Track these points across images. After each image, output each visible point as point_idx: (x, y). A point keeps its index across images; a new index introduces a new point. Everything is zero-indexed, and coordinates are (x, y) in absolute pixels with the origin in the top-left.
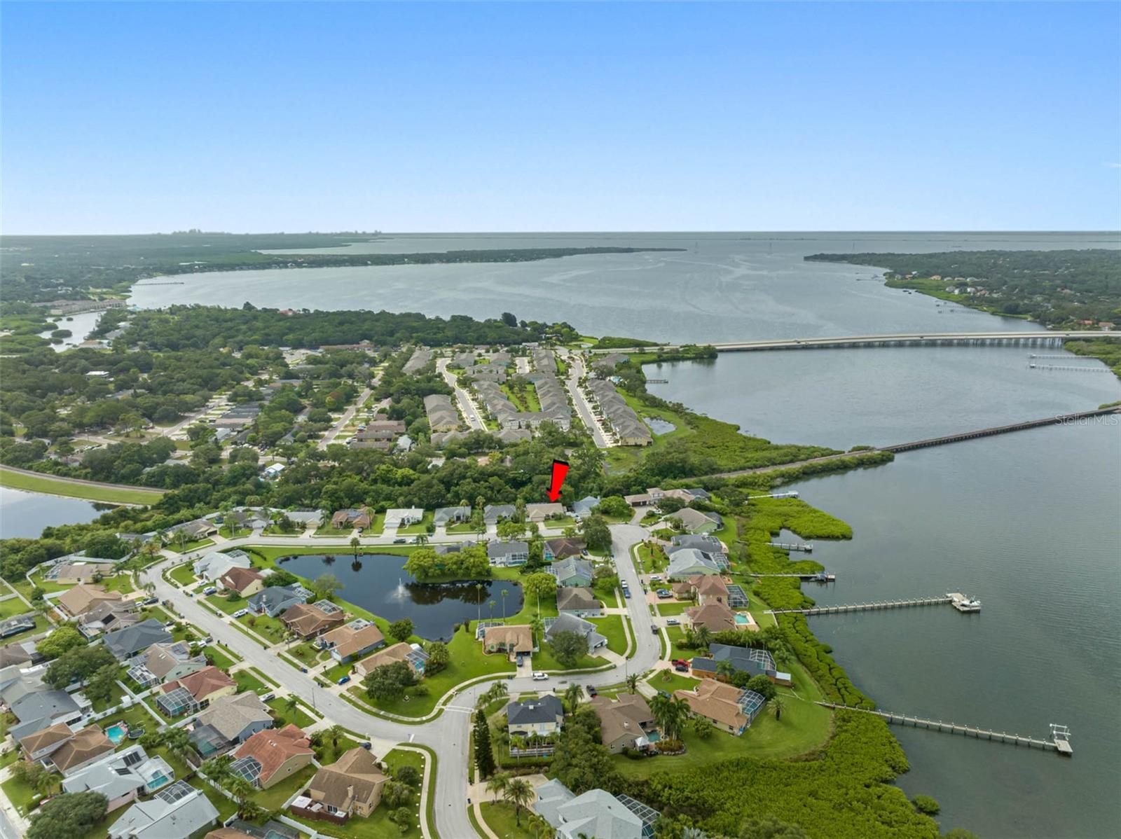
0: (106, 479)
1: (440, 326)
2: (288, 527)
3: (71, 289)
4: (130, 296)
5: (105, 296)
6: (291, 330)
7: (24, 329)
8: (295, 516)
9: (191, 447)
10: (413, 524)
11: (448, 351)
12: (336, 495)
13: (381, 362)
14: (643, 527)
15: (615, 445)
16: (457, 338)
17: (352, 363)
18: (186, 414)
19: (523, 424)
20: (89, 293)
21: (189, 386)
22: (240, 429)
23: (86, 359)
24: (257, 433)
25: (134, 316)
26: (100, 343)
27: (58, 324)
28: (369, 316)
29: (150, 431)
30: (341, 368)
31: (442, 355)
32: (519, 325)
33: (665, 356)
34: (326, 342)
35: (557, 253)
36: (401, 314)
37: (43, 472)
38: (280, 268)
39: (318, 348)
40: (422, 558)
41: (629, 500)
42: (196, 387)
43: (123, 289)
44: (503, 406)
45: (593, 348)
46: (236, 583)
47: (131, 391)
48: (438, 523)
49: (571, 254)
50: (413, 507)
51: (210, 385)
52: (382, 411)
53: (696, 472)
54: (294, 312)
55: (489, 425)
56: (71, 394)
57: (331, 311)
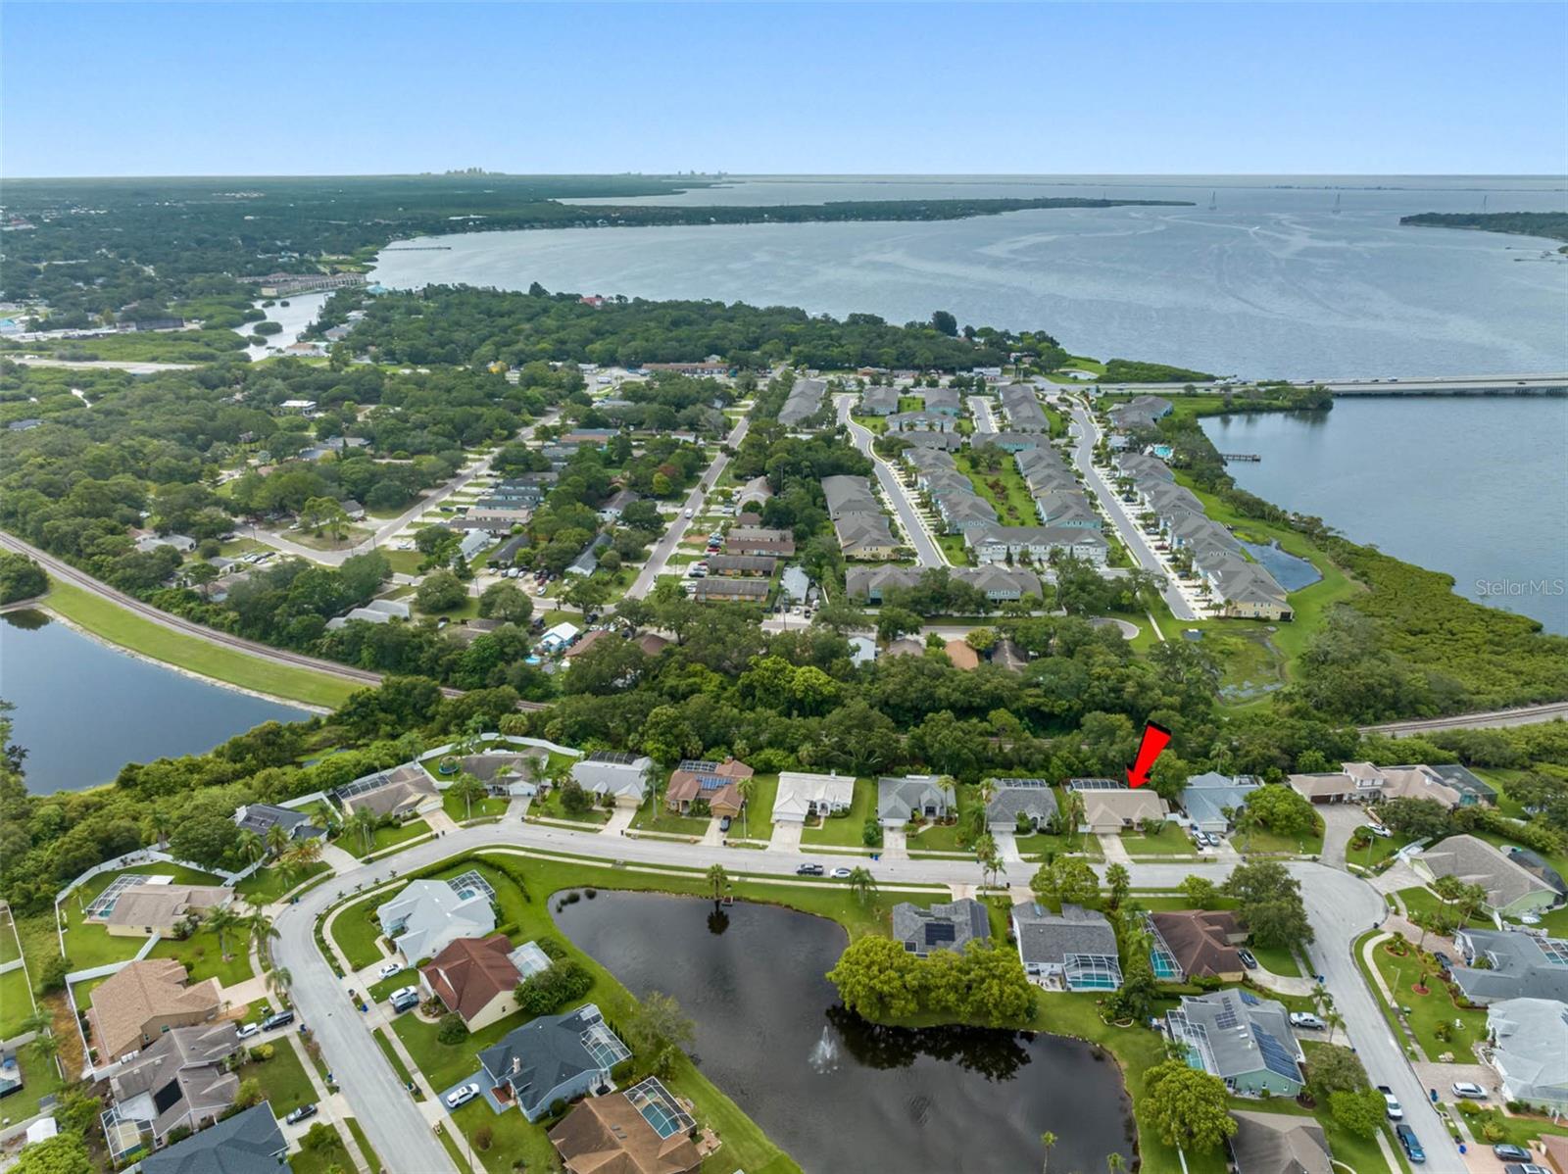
0: (263, 637)
1: (833, 332)
2: (578, 805)
3: (296, 255)
4: (374, 268)
5: (339, 267)
6: (599, 334)
7: (216, 321)
8: (592, 773)
9: (420, 568)
10: (834, 816)
11: (851, 379)
12: (676, 731)
13: (741, 397)
14: (1360, 875)
15: (1212, 613)
16: (863, 355)
17: (693, 403)
18: (423, 493)
19: (1016, 551)
20: (319, 262)
21: (431, 438)
22: (506, 532)
23: (284, 379)
24: (534, 547)
25: (372, 301)
26: (314, 347)
27: (267, 312)
28: (717, 311)
29: (360, 525)
30: (677, 411)
31: (841, 387)
32: (962, 333)
33: (1237, 402)
34: (652, 358)
35: (993, 207)
36: (768, 309)
37: (167, 610)
38: (587, 227)
39: (640, 367)
40: (875, 968)
41: (1304, 786)
42: (441, 440)
43: (367, 256)
44: (971, 507)
45: (1099, 380)
46: (460, 991)
47: (339, 443)
48: (888, 822)
49: (1013, 209)
50: (833, 771)
51: (464, 435)
52: (751, 507)
53: (1423, 709)
54: (604, 302)
55: (950, 548)
56: (251, 441)
57: (660, 301)
